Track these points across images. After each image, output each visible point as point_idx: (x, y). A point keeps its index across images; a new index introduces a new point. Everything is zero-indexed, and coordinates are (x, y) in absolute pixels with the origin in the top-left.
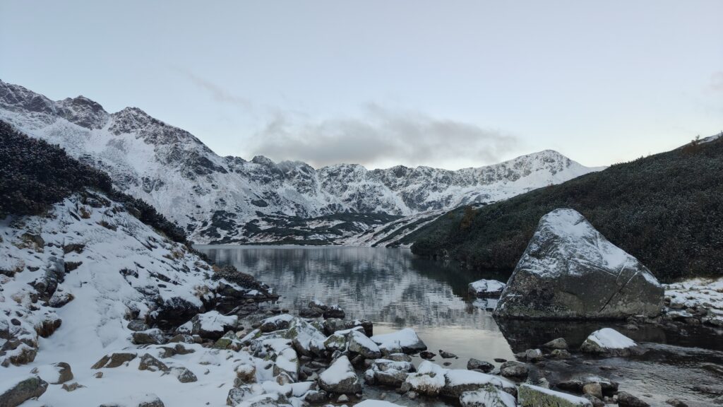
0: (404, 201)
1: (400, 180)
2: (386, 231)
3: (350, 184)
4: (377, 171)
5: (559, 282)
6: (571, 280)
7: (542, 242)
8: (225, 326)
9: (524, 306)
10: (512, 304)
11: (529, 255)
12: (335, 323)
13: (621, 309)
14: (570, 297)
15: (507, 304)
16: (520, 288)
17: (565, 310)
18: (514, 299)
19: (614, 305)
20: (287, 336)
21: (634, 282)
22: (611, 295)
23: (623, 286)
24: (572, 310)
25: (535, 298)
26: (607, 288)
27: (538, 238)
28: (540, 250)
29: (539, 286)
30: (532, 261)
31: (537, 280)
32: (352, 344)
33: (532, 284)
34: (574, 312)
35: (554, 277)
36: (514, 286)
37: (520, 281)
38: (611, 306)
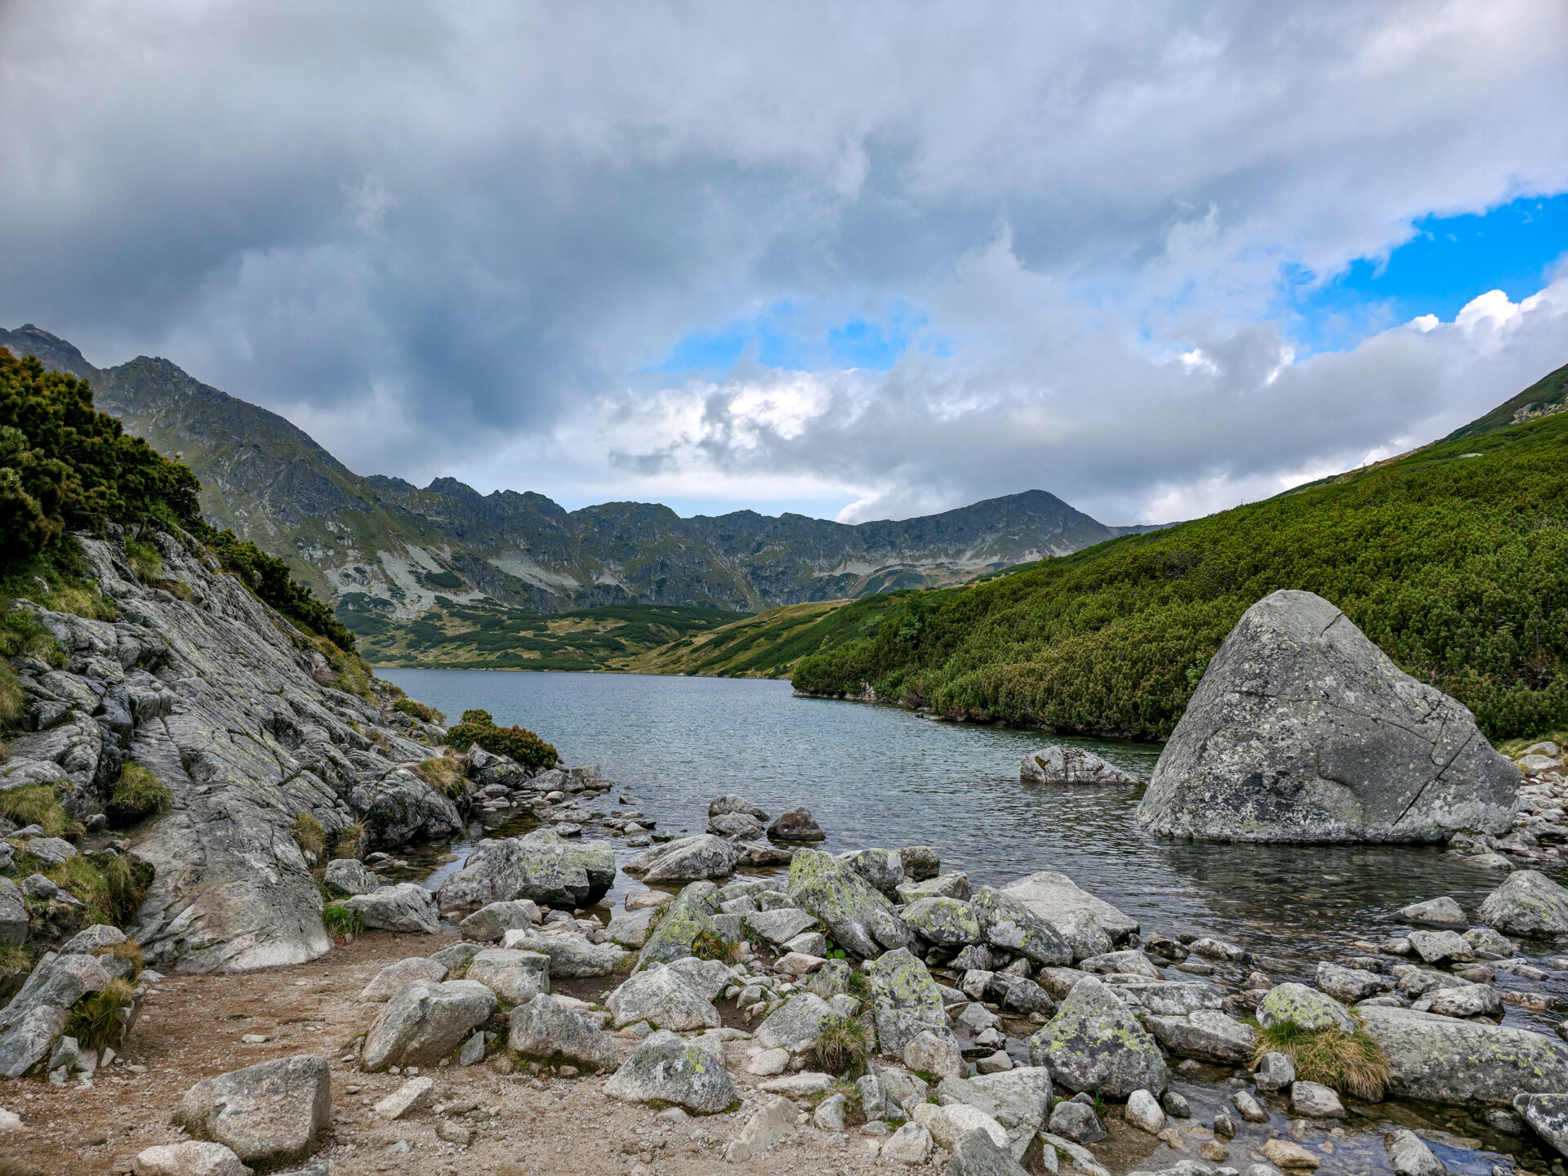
2: (716, 643)
4: (699, 520)
5: (1318, 756)
6: (1344, 752)
7: (1269, 665)
8: (589, 873)
9: (1230, 811)
10: (1204, 807)
11: (1241, 693)
12: (885, 862)
13: (1439, 818)
14: (1336, 790)
15: (1189, 806)
16: (1220, 770)
17: (1324, 820)
18: (1207, 795)
19: (1425, 809)
20: (800, 902)
21: (1468, 756)
22: (1420, 786)
23: (1447, 766)
24: (1337, 820)
25: (1258, 792)
26: (1414, 770)
27: (1259, 654)
28: (1267, 683)
29: (1269, 766)
30: (1248, 708)
31: (1266, 752)
32: (1002, 925)
33: (1253, 760)
34: (1343, 825)
35: (1307, 745)
36: (1206, 765)
37: (1221, 753)
38: (1420, 810)
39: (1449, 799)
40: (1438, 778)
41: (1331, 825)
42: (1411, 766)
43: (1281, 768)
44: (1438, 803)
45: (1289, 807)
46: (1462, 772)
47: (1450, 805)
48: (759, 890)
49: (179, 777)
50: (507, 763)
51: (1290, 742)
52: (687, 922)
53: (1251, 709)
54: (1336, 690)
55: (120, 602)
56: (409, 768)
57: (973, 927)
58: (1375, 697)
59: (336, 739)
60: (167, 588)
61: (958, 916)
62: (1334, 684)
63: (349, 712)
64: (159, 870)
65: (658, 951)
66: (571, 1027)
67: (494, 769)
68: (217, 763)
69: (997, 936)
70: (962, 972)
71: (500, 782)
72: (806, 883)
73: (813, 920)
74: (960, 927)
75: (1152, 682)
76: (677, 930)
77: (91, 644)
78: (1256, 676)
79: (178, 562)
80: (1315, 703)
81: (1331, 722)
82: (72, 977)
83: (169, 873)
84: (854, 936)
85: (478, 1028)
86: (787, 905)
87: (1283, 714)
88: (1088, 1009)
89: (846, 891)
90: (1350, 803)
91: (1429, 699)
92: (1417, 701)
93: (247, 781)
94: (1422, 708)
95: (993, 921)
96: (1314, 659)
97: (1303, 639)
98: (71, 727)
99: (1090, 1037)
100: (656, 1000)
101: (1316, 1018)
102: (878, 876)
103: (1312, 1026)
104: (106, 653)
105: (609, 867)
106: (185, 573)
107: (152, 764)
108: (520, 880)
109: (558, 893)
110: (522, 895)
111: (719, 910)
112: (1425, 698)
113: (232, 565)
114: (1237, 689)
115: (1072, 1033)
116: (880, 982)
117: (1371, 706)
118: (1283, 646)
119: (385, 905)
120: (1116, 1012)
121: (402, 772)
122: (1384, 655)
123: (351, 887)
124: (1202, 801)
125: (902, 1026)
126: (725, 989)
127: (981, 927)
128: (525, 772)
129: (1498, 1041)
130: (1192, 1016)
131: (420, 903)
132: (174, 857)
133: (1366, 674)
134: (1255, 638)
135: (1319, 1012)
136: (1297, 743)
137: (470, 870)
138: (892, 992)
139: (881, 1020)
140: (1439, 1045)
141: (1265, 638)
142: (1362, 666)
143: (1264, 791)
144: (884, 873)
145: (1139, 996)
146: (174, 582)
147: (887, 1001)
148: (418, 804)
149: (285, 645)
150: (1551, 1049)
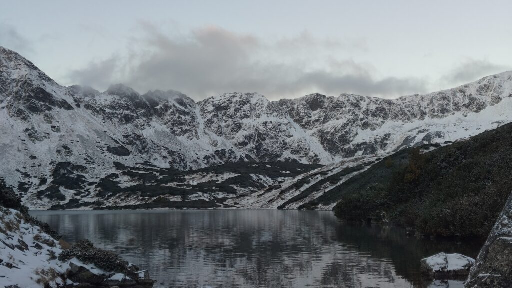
0: (322, 144)
1: (316, 115)
2: (297, 186)
3: (245, 121)
4: (283, 103)
67: (84, 274)
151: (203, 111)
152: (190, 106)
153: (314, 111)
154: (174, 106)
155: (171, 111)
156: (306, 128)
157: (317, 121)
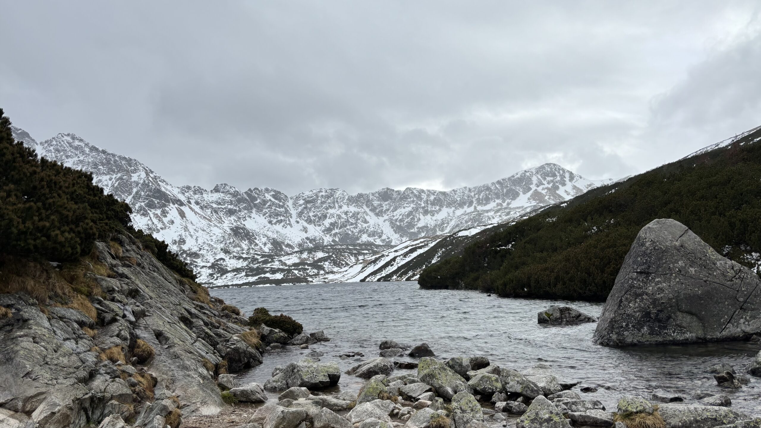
0: (392, 228)
1: (385, 205)
3: (331, 211)
4: (360, 196)
5: (677, 301)
6: (692, 298)
7: (650, 257)
8: (329, 375)
9: (636, 331)
10: (623, 331)
11: (637, 272)
12: (462, 362)
13: (743, 328)
14: (688, 318)
15: (616, 330)
16: (629, 311)
17: (684, 333)
18: (624, 324)
19: (736, 324)
20: (423, 380)
21: (755, 296)
22: (732, 313)
23: (745, 302)
24: (690, 333)
25: (649, 321)
26: (728, 304)
27: (645, 252)
28: (649, 267)
29: (653, 308)
30: (641, 280)
31: (651, 301)
32: (511, 383)
33: (645, 305)
34: (694, 335)
35: (671, 296)
36: (622, 309)
37: (629, 303)
38: (733, 325)
39: (748, 318)
40: (741, 308)
41: (688, 335)
42: (726, 303)
43: (659, 308)
44: (742, 321)
45: (665, 328)
46: (753, 304)
47: (748, 322)
48: (405, 378)
49: (155, 342)
50: (280, 332)
51: (662, 295)
52: (375, 386)
53: (643, 280)
54: (685, 268)
55: (115, 269)
56: (238, 336)
57: (499, 385)
58: (706, 270)
59: (206, 324)
60: (127, 260)
61: (492, 381)
62: (684, 265)
63: (207, 312)
64: (159, 379)
65: (364, 399)
66: (337, 419)
67: (273, 336)
68: (168, 335)
69: (509, 388)
70: (494, 403)
71: (277, 342)
72: (425, 372)
73: (428, 387)
74: (493, 386)
75: (611, 269)
76: (371, 390)
77: (113, 288)
78: (644, 264)
79: (128, 248)
80: (674, 275)
81: (682, 284)
82: (165, 406)
83: (163, 380)
84: (447, 392)
85: (303, 421)
86: (418, 382)
87: (658, 282)
88: (539, 407)
89: (443, 374)
90: (696, 324)
91: (735, 269)
92: (728, 270)
93: (181, 342)
94: (731, 273)
95: (508, 381)
96: (673, 253)
97: (667, 244)
98: (117, 323)
99: (540, 418)
100: (366, 414)
101: (637, 407)
102: (459, 369)
103: (635, 411)
104: (118, 292)
105: (337, 372)
106: (132, 252)
107: (145, 337)
108: (299, 380)
109: (316, 384)
110: (301, 385)
111: (388, 386)
112: (733, 268)
113: (146, 247)
114: (635, 271)
115: (533, 417)
116: (456, 404)
117: (703, 275)
118: (657, 248)
119: (246, 391)
120: (550, 408)
121: (235, 338)
122: (711, 248)
123: (229, 386)
124: (622, 327)
125: (465, 420)
126: (393, 411)
127: (503, 385)
128: (288, 336)
129: (710, 411)
130: (587, 411)
131: (259, 391)
132: (163, 374)
133: (701, 259)
134: (643, 245)
135: (638, 405)
136: (666, 295)
137: (276, 378)
138: (461, 408)
139: (457, 418)
140: (686, 414)
141: (648, 244)
142: (699, 255)
143: (652, 320)
144: (462, 368)
145: (567, 406)
146: (129, 257)
147: (458, 411)
148: (245, 352)
149: (174, 282)
150: (732, 413)
151: (295, 204)
152: (284, 200)
153: (385, 201)
154: (270, 200)
155: (269, 204)
156: (379, 216)
157: (388, 210)
